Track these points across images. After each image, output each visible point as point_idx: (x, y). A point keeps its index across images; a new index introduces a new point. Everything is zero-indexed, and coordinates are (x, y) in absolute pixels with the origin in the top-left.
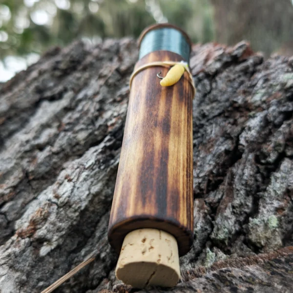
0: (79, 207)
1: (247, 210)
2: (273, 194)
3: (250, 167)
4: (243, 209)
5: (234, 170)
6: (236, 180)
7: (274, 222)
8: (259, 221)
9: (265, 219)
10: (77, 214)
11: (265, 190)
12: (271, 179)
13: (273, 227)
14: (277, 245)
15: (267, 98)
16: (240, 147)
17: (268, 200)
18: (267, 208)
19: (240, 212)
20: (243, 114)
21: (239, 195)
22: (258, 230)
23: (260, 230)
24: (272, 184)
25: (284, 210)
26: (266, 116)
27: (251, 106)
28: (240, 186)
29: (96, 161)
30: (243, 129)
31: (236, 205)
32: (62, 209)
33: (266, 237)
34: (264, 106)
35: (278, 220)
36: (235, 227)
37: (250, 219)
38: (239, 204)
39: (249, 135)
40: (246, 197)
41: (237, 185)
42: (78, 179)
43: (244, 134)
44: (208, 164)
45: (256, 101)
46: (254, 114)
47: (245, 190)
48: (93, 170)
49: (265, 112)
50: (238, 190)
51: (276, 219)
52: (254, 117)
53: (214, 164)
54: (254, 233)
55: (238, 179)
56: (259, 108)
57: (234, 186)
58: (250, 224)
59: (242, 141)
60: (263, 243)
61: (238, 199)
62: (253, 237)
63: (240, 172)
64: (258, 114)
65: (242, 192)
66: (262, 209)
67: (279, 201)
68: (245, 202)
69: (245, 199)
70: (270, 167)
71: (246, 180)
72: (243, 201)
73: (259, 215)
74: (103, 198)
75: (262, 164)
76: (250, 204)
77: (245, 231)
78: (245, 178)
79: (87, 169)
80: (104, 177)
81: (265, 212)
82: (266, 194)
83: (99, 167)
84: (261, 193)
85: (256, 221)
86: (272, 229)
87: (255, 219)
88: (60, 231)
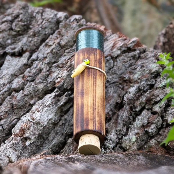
0: (44, 125)
1: (123, 133)
2: (136, 126)
3: (127, 112)
4: (121, 132)
5: (119, 113)
6: (119, 118)
7: (134, 139)
8: (127, 138)
9: (130, 137)
10: (42, 128)
11: (132, 124)
12: (136, 119)
13: (133, 141)
14: (134, 149)
15: (141, 77)
16: (124, 102)
17: (133, 129)
18: (132, 132)
19: (120, 134)
20: (128, 84)
21: (120, 125)
22: (126, 142)
23: (127, 142)
24: (136, 122)
25: (139, 134)
26: (139, 86)
27: (132, 80)
28: (121, 121)
29: (51, 103)
30: (126, 92)
31: (118, 130)
32: (35, 125)
33: (129, 145)
34: (139, 81)
35: (136, 139)
36: (116, 140)
37: (124, 137)
38: (119, 130)
39: (129, 96)
40: (124, 127)
41: (120, 121)
42: (42, 111)
43: (126, 95)
44: (107, 109)
45: (135, 78)
46: (133, 85)
47: (123, 123)
48: (50, 107)
49: (139, 84)
50: (119, 123)
51: (135, 138)
52: (133, 86)
53: (110, 109)
54: (124, 143)
55: (120, 118)
56: (136, 82)
57: (118, 121)
58: (123, 139)
59: (125, 99)
60: (127, 148)
61: (119, 127)
62: (123, 145)
63: (122, 114)
64: (135, 85)
65: (121, 124)
66: (129, 133)
67: (138, 130)
68: (122, 129)
69: (123, 127)
70: (137, 113)
71: (124, 119)
72: (121, 128)
73: (128, 136)
74: (53, 121)
75: (133, 111)
76: (125, 131)
77: (121, 142)
78: (124, 117)
79: (47, 106)
80: (54, 111)
81: (131, 134)
82: (133, 126)
83: (53, 106)
84: (131, 126)
85: (126, 138)
86: (133, 142)
87: (126, 137)
88: (35, 135)
